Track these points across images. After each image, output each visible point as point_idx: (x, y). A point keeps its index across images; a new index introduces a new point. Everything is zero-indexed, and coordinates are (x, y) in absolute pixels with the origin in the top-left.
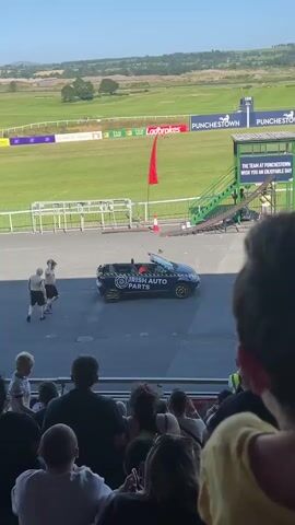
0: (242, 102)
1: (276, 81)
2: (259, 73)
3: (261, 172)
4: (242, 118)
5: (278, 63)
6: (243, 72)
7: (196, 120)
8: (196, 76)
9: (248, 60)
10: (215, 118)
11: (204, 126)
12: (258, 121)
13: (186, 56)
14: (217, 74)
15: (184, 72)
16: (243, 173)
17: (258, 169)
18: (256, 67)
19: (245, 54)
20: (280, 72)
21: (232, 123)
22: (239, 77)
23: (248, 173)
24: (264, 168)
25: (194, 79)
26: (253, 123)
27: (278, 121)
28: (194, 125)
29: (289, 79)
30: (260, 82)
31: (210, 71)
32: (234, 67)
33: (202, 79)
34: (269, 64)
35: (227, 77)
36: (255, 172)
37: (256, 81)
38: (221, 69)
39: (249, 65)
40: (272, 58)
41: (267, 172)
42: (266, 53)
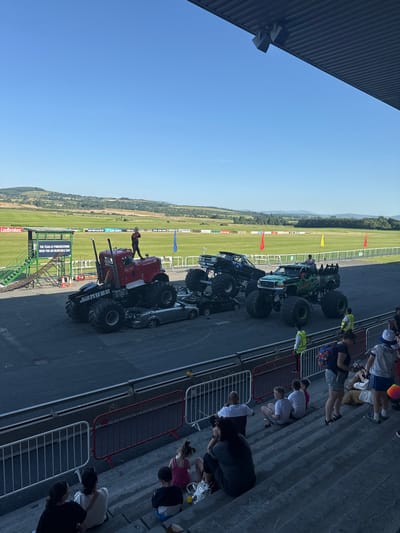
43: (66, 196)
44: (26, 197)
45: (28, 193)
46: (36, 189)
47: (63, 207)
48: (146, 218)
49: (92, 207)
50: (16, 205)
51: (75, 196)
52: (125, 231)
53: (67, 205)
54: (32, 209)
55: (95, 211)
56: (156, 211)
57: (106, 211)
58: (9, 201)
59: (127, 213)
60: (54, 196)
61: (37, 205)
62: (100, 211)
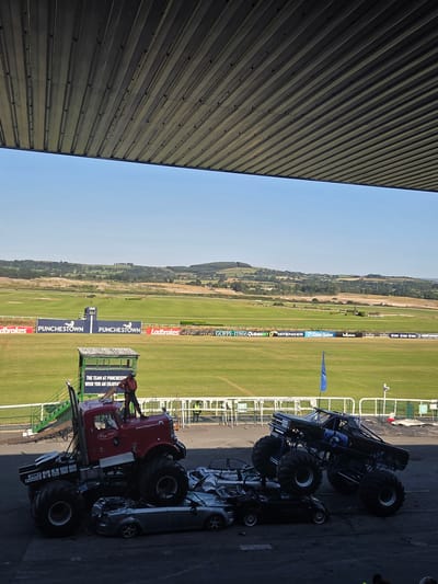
0: (86, 311)
1: (117, 293)
2: (102, 285)
3: (104, 384)
4: (86, 325)
5: (118, 278)
6: (89, 283)
7: (42, 323)
8: (46, 282)
9: (94, 273)
10: (61, 323)
11: (50, 329)
12: (100, 329)
13: (36, 263)
14: (64, 282)
15: (34, 277)
16: (87, 384)
17: (101, 381)
18: (100, 279)
19: (91, 268)
20: (120, 286)
21: (77, 329)
22: (84, 287)
23: (91, 384)
24: (107, 381)
25: (42, 285)
26: (95, 331)
27: (118, 330)
28: (40, 328)
29: (127, 292)
30: (103, 293)
31: (58, 279)
32: (80, 278)
33: (49, 285)
34: (111, 278)
35: (74, 286)
36: (98, 384)
37: (99, 291)
38: (67, 278)
39: (93, 278)
40: (114, 274)
41: (109, 384)
42: (109, 269)
43: (282, 274)
44: (222, 277)
45: (226, 271)
46: (239, 265)
47: (273, 292)
48: (406, 310)
49: (318, 291)
50: (207, 290)
51: (293, 274)
52: (339, 335)
53: (281, 288)
54: (226, 296)
55: (321, 298)
56: (428, 297)
57: (341, 297)
58: (198, 283)
59: (373, 300)
60: (263, 275)
61: (235, 289)
62: (330, 298)
